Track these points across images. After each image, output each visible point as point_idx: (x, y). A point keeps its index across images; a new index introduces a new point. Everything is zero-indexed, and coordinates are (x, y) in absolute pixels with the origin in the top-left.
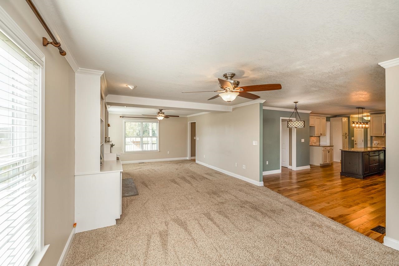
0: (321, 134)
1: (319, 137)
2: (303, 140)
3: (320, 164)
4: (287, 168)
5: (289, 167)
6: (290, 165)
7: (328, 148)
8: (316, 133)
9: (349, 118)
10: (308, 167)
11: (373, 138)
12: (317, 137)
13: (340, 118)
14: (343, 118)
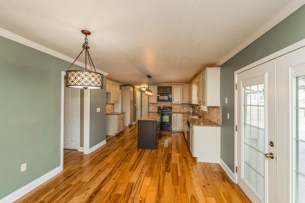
0: (116, 102)
1: (113, 104)
2: (98, 110)
3: (115, 134)
4: (77, 150)
5: (80, 150)
6: (81, 146)
7: (122, 116)
8: (111, 100)
9: (134, 87)
10: (104, 142)
11: (150, 104)
12: (111, 104)
13: (129, 87)
14: (131, 87)
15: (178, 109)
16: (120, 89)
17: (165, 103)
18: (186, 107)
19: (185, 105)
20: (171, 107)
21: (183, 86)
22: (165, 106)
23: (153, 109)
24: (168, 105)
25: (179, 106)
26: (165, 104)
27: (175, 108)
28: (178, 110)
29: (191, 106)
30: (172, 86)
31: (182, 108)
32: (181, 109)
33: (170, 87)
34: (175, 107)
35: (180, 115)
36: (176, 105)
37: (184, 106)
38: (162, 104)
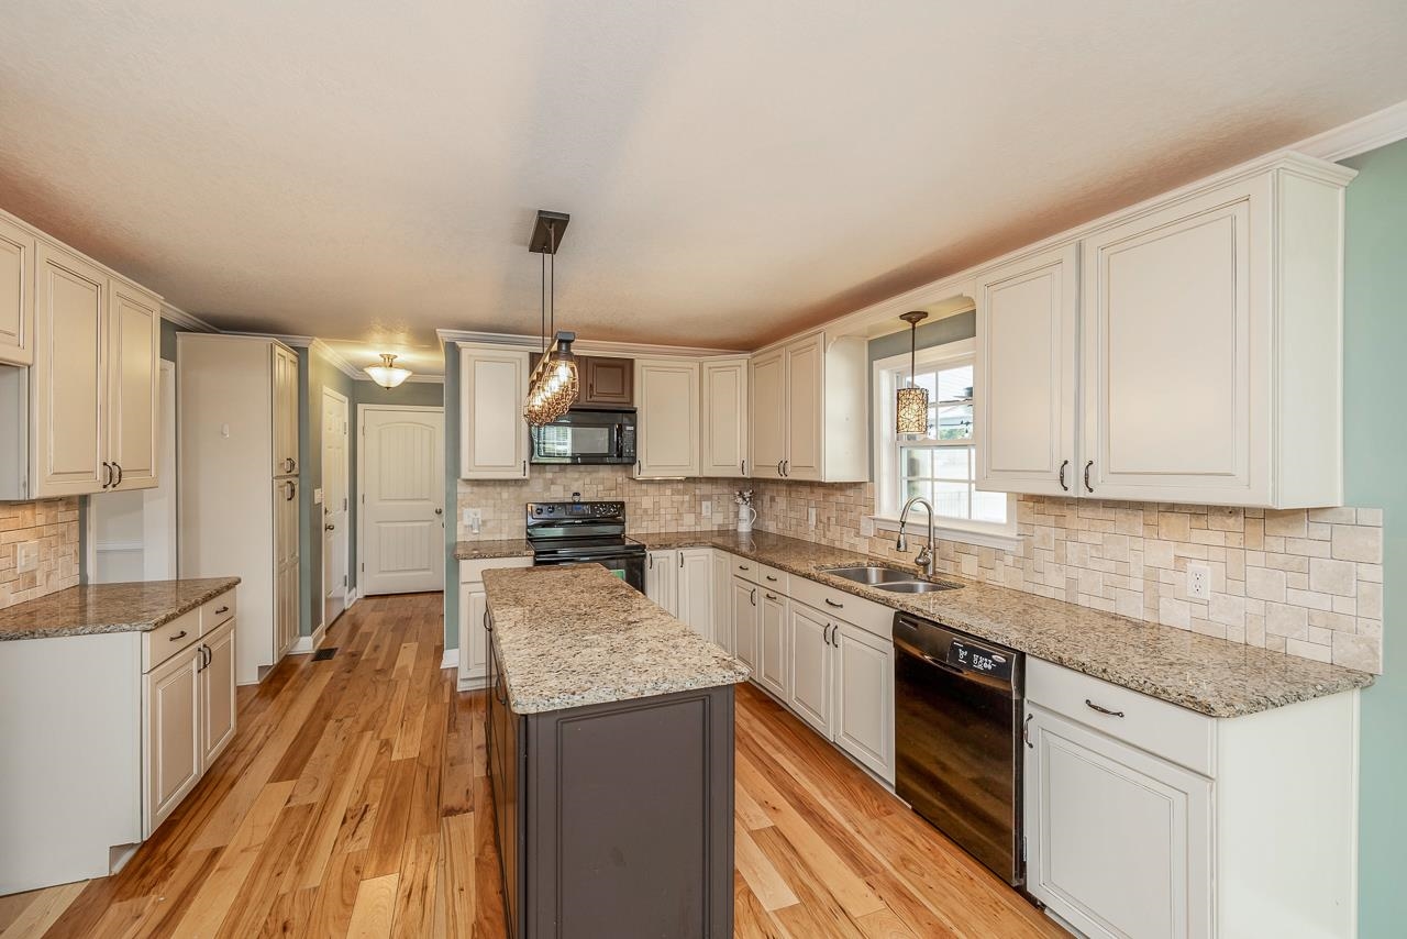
0: (114, 475)
1: (81, 503)
7: (199, 621)
11: (462, 490)
12: (49, 502)
13: (260, 342)
14: (278, 350)
15: (663, 511)
16: (168, 352)
17: (577, 480)
18: (709, 498)
19: (706, 489)
20: (622, 504)
21: (706, 365)
22: (576, 499)
23: (490, 525)
24: (601, 487)
25: (668, 492)
26: (581, 482)
27: (646, 511)
28: (663, 522)
29: (747, 494)
30: (631, 361)
31: (686, 505)
32: (681, 514)
33: (622, 367)
34: (647, 502)
35: (701, 560)
36: (652, 489)
37: (697, 492)
38: (553, 482)
